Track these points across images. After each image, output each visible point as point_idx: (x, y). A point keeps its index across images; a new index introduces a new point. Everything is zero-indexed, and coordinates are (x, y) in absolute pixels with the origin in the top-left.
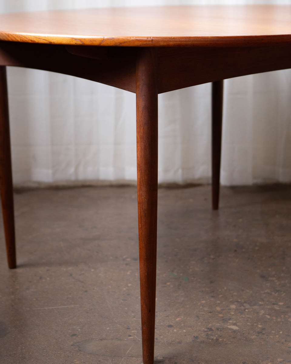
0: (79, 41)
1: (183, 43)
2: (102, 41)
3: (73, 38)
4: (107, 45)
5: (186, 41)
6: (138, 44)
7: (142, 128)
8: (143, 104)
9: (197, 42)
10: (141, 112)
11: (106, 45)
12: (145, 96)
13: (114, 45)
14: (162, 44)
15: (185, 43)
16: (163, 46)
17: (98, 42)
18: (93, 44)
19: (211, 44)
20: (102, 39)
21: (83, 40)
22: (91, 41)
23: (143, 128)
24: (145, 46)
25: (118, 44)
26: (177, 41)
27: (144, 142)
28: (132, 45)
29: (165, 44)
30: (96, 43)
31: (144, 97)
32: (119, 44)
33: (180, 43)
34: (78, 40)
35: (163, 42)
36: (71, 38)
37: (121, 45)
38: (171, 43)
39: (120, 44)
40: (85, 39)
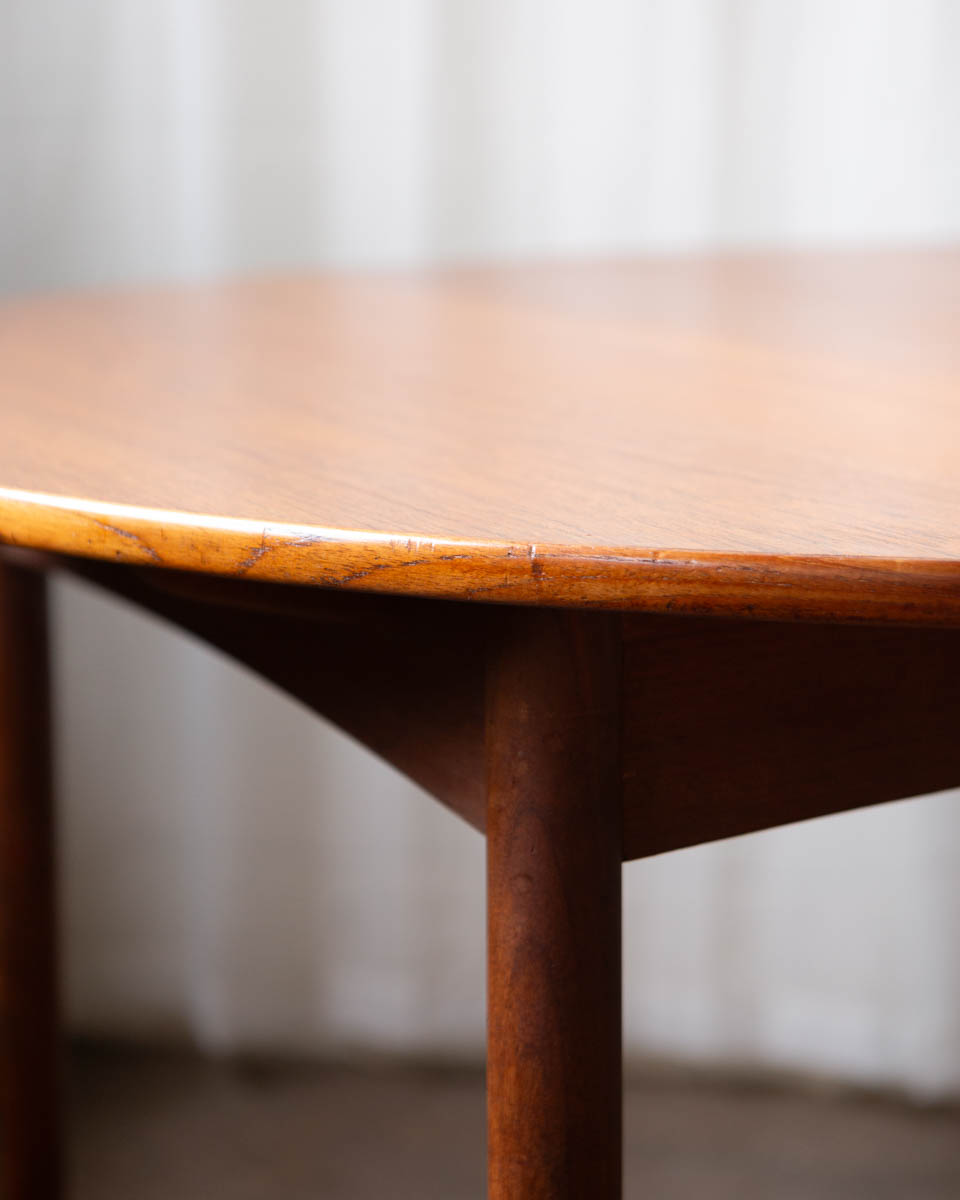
0: (134, 539)
1: (725, 591)
2: (255, 551)
3: (103, 523)
4: (279, 576)
5: (744, 583)
6: (456, 584)
7: (512, 1072)
8: (519, 929)
9: (817, 595)
10: (509, 973)
11: (271, 576)
12: (528, 877)
13: (319, 582)
14: (596, 591)
15: (738, 591)
16: (602, 603)
17: (233, 558)
18: (206, 567)
19: (908, 607)
20: (253, 539)
21: (154, 540)
22: (193, 547)
23: (518, 1076)
24: (495, 597)
25: (340, 577)
26: (686, 581)
27: (520, 1162)
28: (418, 584)
29: (616, 592)
30: (224, 561)
31: (522, 884)
32: (346, 574)
33: (704, 590)
34: (130, 535)
35: (603, 580)
36: (96, 520)
37: (356, 583)
38: (651, 593)
39: (353, 575)
40: (163, 534)
